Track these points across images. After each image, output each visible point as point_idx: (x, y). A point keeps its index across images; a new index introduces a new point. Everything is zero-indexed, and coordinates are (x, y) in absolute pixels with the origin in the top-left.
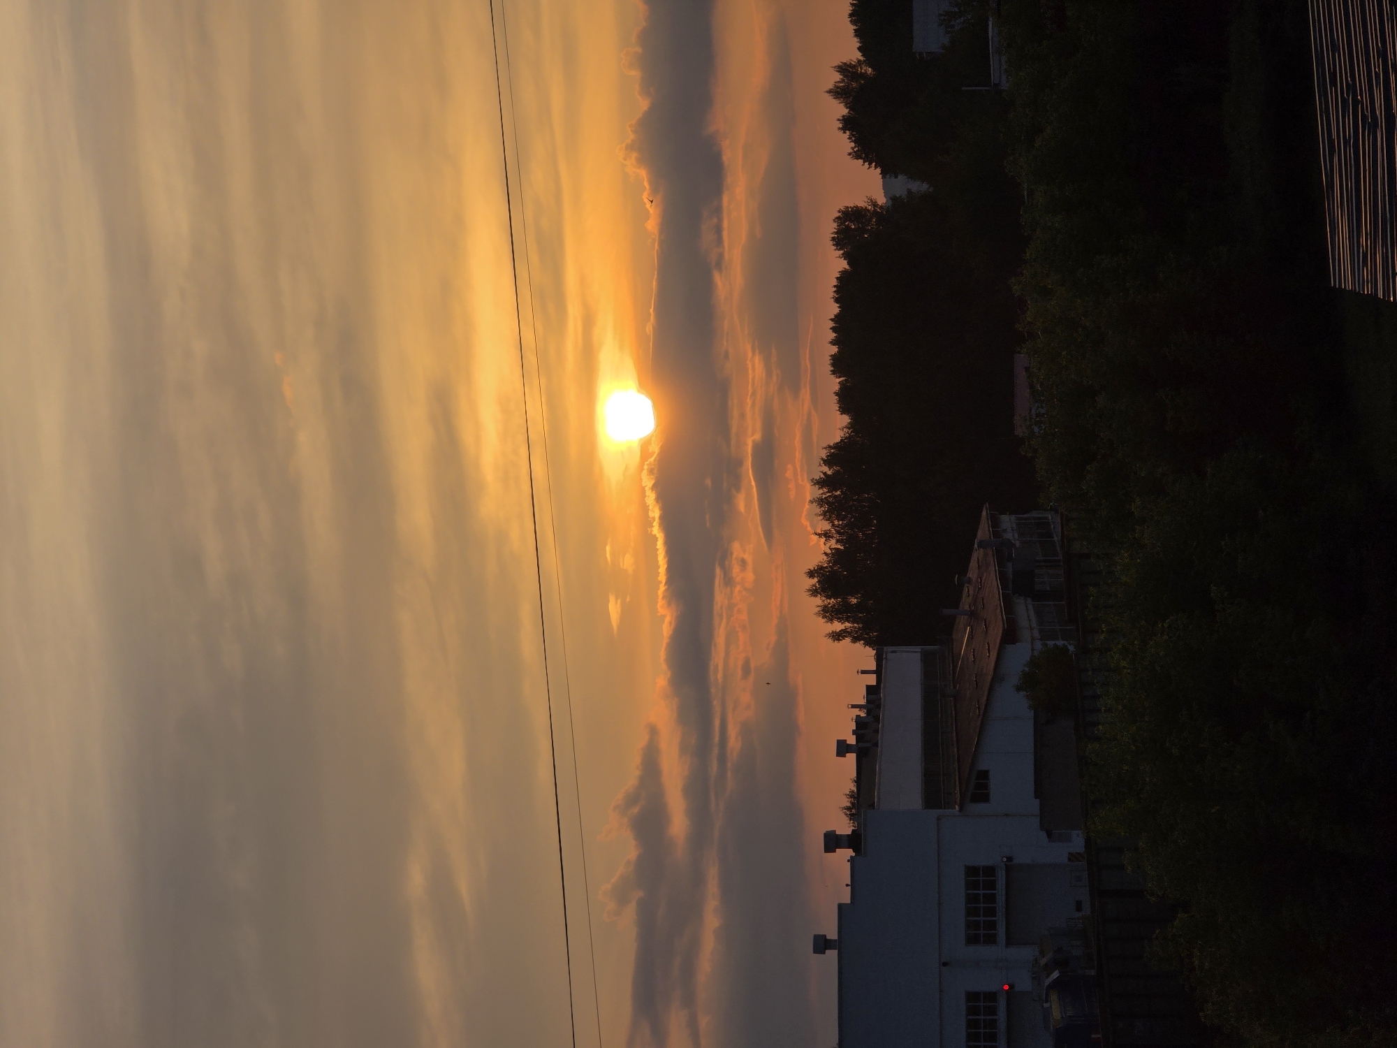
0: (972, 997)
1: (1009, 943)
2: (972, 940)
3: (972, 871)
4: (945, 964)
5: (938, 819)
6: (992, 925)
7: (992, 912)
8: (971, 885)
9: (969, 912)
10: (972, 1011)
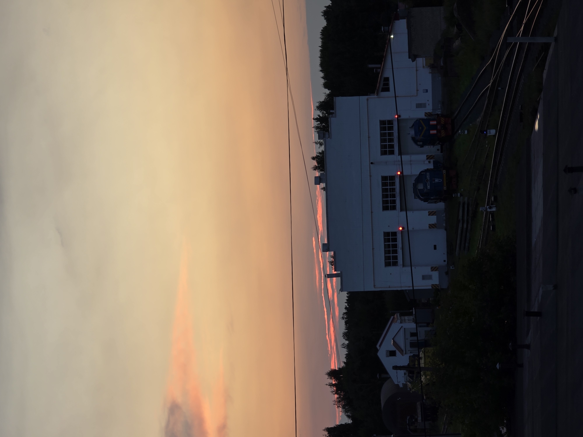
0: (384, 178)
1: (400, 154)
2: (384, 153)
3: (382, 122)
4: (372, 163)
5: (367, 100)
6: (392, 146)
7: (391, 140)
8: (382, 129)
9: (382, 141)
10: (384, 184)
